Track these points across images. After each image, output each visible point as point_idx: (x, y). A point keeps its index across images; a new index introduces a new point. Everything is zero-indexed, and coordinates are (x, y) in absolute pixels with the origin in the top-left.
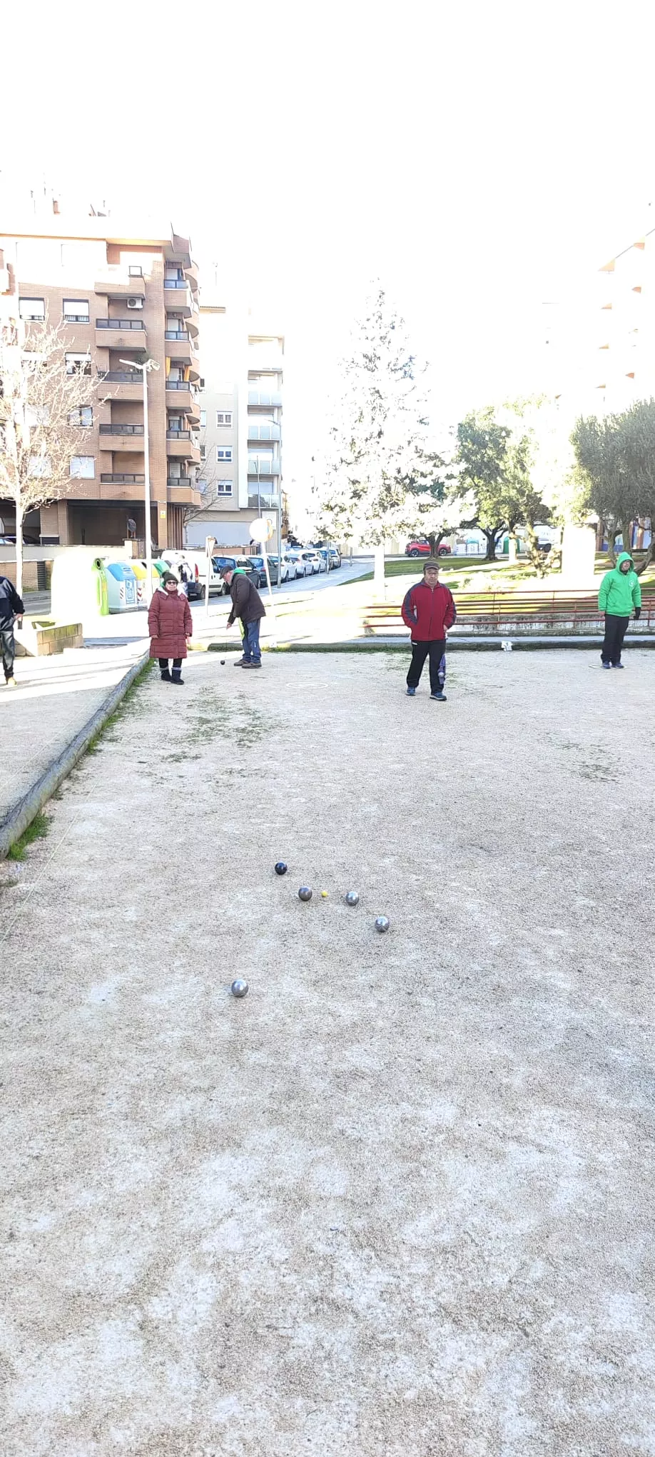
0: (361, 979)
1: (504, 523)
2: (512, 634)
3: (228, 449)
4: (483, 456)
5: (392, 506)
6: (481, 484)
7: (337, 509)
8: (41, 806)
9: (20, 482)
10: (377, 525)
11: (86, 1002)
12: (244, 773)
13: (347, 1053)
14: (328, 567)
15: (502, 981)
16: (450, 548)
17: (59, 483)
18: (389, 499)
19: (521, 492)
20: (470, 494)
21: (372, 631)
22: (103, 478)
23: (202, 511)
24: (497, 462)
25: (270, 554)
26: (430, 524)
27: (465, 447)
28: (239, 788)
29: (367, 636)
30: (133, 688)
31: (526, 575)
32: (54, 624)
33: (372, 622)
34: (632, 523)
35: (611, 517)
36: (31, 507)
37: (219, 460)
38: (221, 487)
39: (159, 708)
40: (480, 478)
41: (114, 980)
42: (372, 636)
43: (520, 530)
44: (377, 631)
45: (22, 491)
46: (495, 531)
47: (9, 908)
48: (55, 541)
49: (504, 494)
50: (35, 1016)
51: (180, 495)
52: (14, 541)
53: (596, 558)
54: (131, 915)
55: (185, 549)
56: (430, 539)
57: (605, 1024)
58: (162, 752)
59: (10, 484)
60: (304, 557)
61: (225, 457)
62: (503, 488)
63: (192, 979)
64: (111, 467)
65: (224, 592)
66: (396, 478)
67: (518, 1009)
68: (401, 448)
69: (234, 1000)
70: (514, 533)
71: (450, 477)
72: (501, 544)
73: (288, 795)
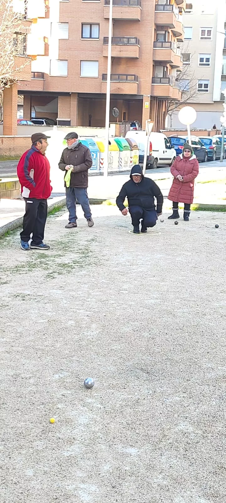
3: (208, 56)
23: (181, 103)
37: (200, 65)
38: (200, 86)
51: (162, 90)
61: (205, 62)
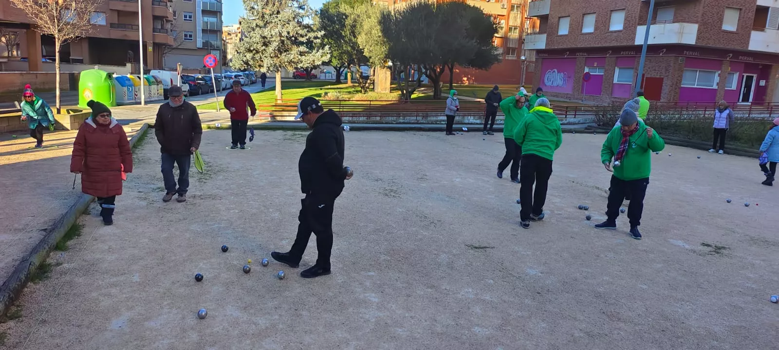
0: (270, 304)
1: (345, 63)
2: (350, 122)
3: (190, 14)
4: (333, 28)
5: (285, 51)
6: (333, 42)
7: (254, 52)
8: (76, 219)
9: (58, 26)
10: (277, 61)
11: (109, 329)
12: (202, 197)
13: (263, 343)
14: (249, 82)
15: (344, 300)
16: (316, 75)
17: (84, 28)
18: (283, 48)
19: (353, 48)
20: (327, 47)
21: (275, 118)
22: (112, 25)
23: (174, 48)
24: (341, 31)
25: (216, 74)
26: (306, 61)
27: (323, 22)
28: (199, 206)
29: (272, 122)
30: (134, 149)
31: (356, 92)
32: (81, 111)
33: (275, 114)
34: (409, 67)
35: (399, 63)
36: (66, 40)
37: (185, 20)
38: (186, 35)
39: (150, 161)
40: (332, 39)
41: (126, 315)
42: (275, 121)
43: (354, 68)
44: (279, 118)
45: (59, 31)
46: (340, 68)
47: (57, 278)
48: (81, 62)
49: (344, 49)
50: (77, 339)
51: (161, 38)
52: (55, 60)
53: (391, 85)
54: (136, 278)
55: (164, 70)
56: (306, 69)
57: (394, 317)
58: (152, 186)
59: (51, 27)
60: (236, 76)
61: (190, 18)
62: (344, 46)
63: (174, 311)
64: (117, 19)
65: (188, 95)
66: (287, 36)
67: (352, 313)
68: (289, 21)
69: (199, 321)
70: (350, 69)
71: (316, 38)
72: (344, 74)
73: (229, 209)
